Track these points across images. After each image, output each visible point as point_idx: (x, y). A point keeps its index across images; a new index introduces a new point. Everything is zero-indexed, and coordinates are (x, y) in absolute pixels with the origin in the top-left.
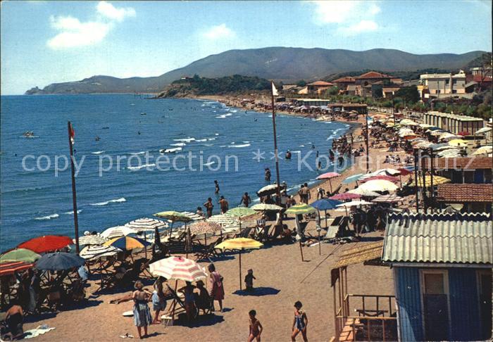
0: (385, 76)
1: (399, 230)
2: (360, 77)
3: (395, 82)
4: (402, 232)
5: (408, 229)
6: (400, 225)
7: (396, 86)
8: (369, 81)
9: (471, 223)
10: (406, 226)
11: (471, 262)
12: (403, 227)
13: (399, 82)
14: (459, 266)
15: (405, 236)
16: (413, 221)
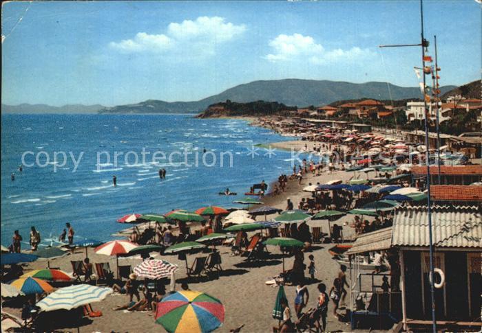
0: (379, 103)
1: (405, 220)
2: (360, 103)
3: (387, 107)
4: (407, 222)
5: (412, 219)
6: (406, 216)
7: (388, 110)
8: (366, 107)
9: (463, 214)
10: (411, 217)
11: (464, 246)
12: (408, 218)
13: (390, 108)
14: (455, 250)
15: (410, 226)
16: (417, 213)
